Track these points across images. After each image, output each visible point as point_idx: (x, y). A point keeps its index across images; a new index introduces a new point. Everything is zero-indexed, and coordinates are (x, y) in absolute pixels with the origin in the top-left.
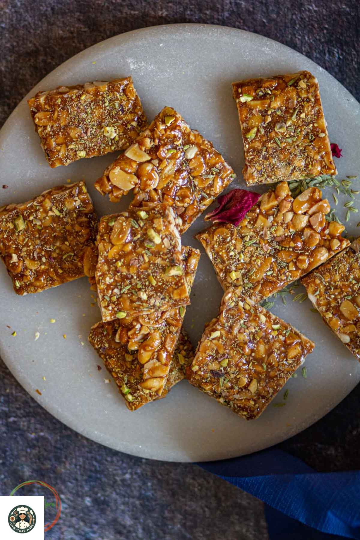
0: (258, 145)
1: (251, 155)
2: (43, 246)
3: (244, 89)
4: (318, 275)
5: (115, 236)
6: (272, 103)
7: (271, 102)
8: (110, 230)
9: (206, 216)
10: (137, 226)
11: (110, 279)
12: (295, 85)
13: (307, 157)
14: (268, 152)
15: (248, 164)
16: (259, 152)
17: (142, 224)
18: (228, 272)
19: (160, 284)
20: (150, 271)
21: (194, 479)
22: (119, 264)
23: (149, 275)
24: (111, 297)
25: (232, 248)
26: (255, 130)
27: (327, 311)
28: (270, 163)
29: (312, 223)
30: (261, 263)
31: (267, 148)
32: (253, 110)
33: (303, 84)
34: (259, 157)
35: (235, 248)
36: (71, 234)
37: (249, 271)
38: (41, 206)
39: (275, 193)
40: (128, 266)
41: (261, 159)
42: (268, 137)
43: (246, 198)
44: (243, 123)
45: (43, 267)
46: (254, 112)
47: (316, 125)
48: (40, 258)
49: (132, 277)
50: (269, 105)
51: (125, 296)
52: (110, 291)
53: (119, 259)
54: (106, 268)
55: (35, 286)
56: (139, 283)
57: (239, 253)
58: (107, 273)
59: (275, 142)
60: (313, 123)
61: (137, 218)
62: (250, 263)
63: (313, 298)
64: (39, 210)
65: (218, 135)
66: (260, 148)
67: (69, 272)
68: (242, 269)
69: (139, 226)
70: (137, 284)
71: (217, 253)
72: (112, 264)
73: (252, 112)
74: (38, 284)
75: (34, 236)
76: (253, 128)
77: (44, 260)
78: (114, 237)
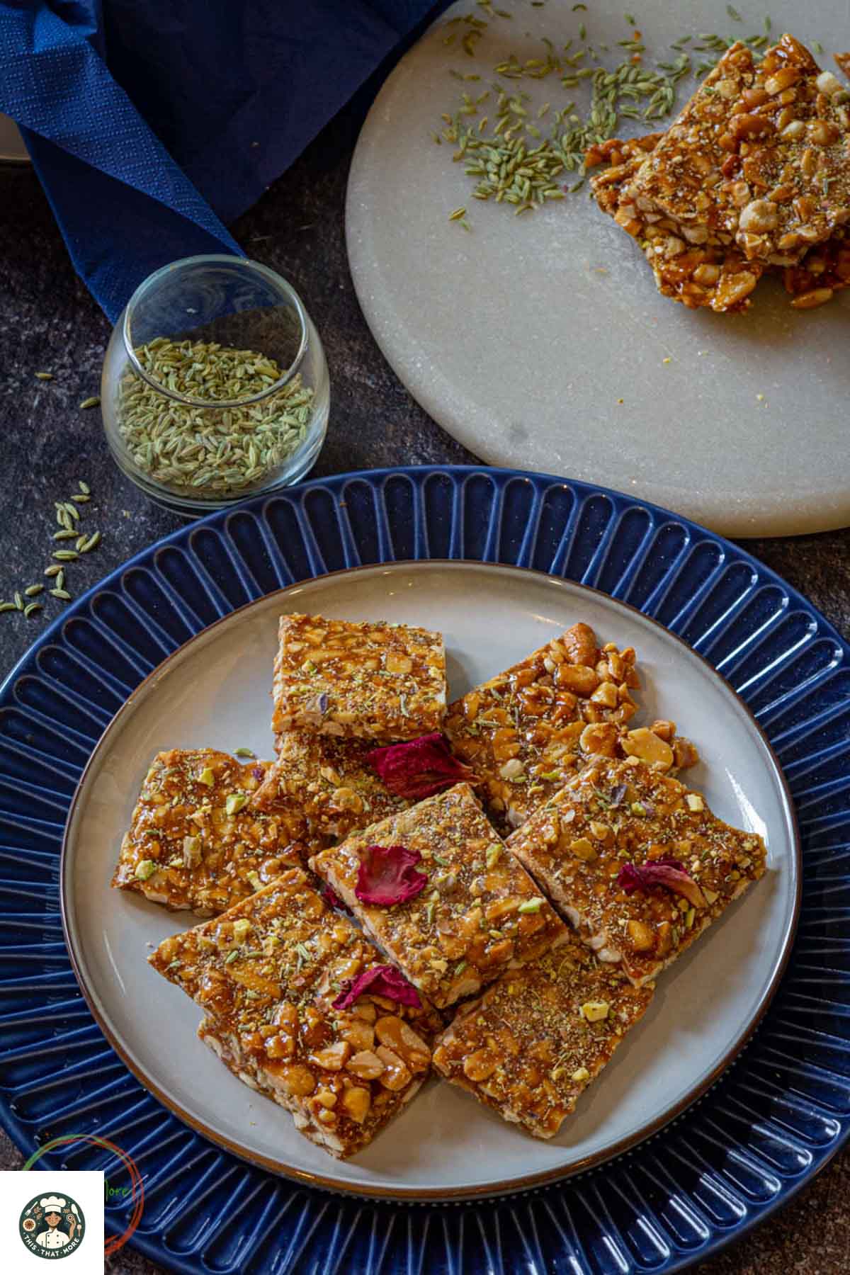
0: (472, 843)
1: (478, 824)
6: (480, 914)
7: (483, 916)
14: (450, 840)
15: (477, 809)
16: (467, 834)
26: (491, 864)
28: (438, 824)
31: (454, 844)
32: (510, 894)
34: (462, 827)
41: (458, 824)
42: (462, 863)
44: (517, 867)
46: (507, 891)
50: (483, 910)
66: (468, 840)
73: (510, 889)
76: (496, 865)
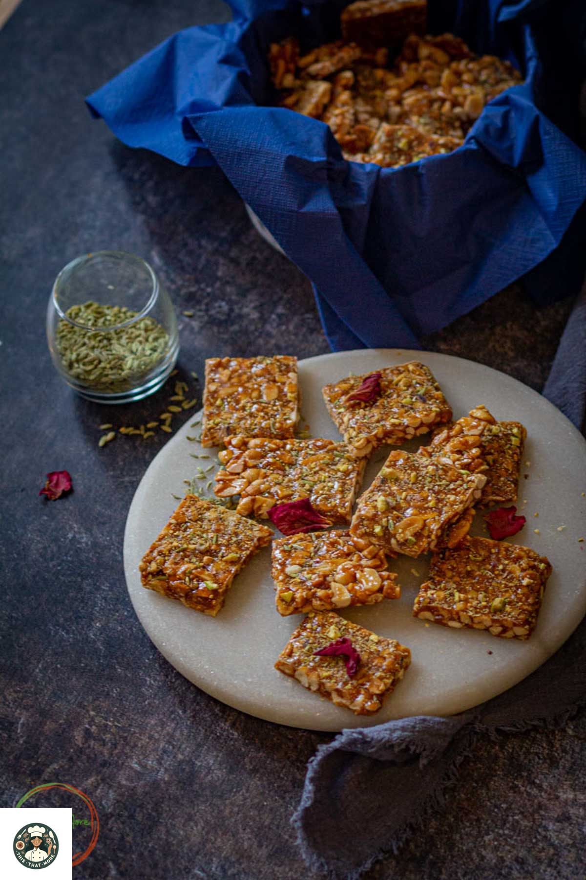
1: (248, 544)
2: (493, 578)
3: (206, 596)
4: (273, 430)
5: (416, 525)
6: (193, 569)
7: (193, 571)
8: (418, 535)
9: (328, 526)
10: (391, 521)
11: (449, 498)
12: (160, 573)
13: (201, 514)
14: (231, 538)
15: (255, 540)
17: (384, 520)
18: (346, 473)
19: (409, 471)
20: (410, 486)
21: (506, 353)
22: (431, 504)
23: (413, 484)
24: (461, 485)
25: (326, 488)
26: (224, 559)
27: (290, 401)
29: (242, 467)
30: (312, 462)
31: (229, 541)
32: (214, 574)
33: (153, 567)
34: (242, 539)
35: (324, 487)
36: (459, 573)
37: (327, 465)
38: (467, 609)
39: (253, 506)
40: (425, 500)
41: (241, 537)
43: (281, 515)
45: (506, 562)
46: (214, 572)
47: (171, 532)
48: (503, 571)
49: (429, 490)
50: (196, 569)
51: (448, 479)
52: (459, 489)
53: (428, 508)
54: (445, 509)
55: (528, 554)
56: (427, 481)
57: (324, 482)
58: (448, 504)
59: (217, 541)
60: (172, 534)
61: (386, 529)
62: (321, 469)
63: (294, 417)
64: (471, 607)
65: (264, 586)
66: (235, 545)
67: (486, 546)
68: (333, 469)
69: (388, 521)
70: (430, 482)
71: (342, 492)
72: (438, 509)
73: (216, 573)
74: (523, 554)
75: (494, 589)
76: (226, 562)
77: (501, 567)
78: (418, 526)
